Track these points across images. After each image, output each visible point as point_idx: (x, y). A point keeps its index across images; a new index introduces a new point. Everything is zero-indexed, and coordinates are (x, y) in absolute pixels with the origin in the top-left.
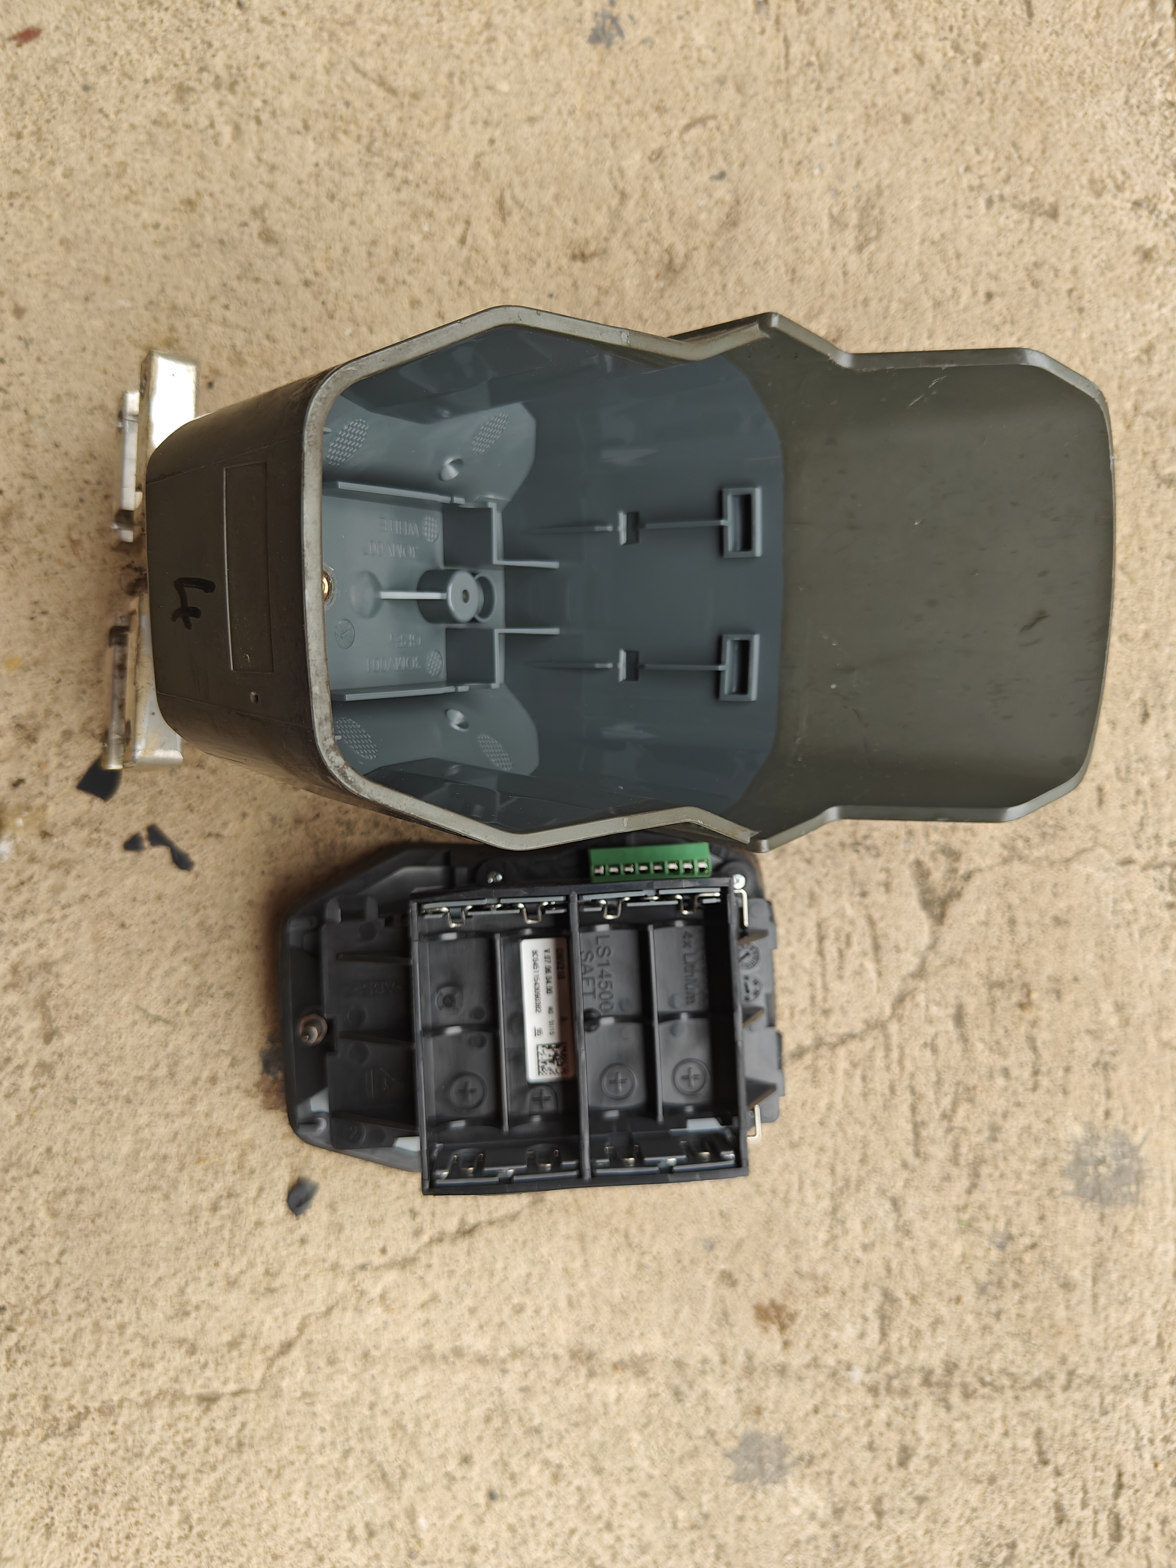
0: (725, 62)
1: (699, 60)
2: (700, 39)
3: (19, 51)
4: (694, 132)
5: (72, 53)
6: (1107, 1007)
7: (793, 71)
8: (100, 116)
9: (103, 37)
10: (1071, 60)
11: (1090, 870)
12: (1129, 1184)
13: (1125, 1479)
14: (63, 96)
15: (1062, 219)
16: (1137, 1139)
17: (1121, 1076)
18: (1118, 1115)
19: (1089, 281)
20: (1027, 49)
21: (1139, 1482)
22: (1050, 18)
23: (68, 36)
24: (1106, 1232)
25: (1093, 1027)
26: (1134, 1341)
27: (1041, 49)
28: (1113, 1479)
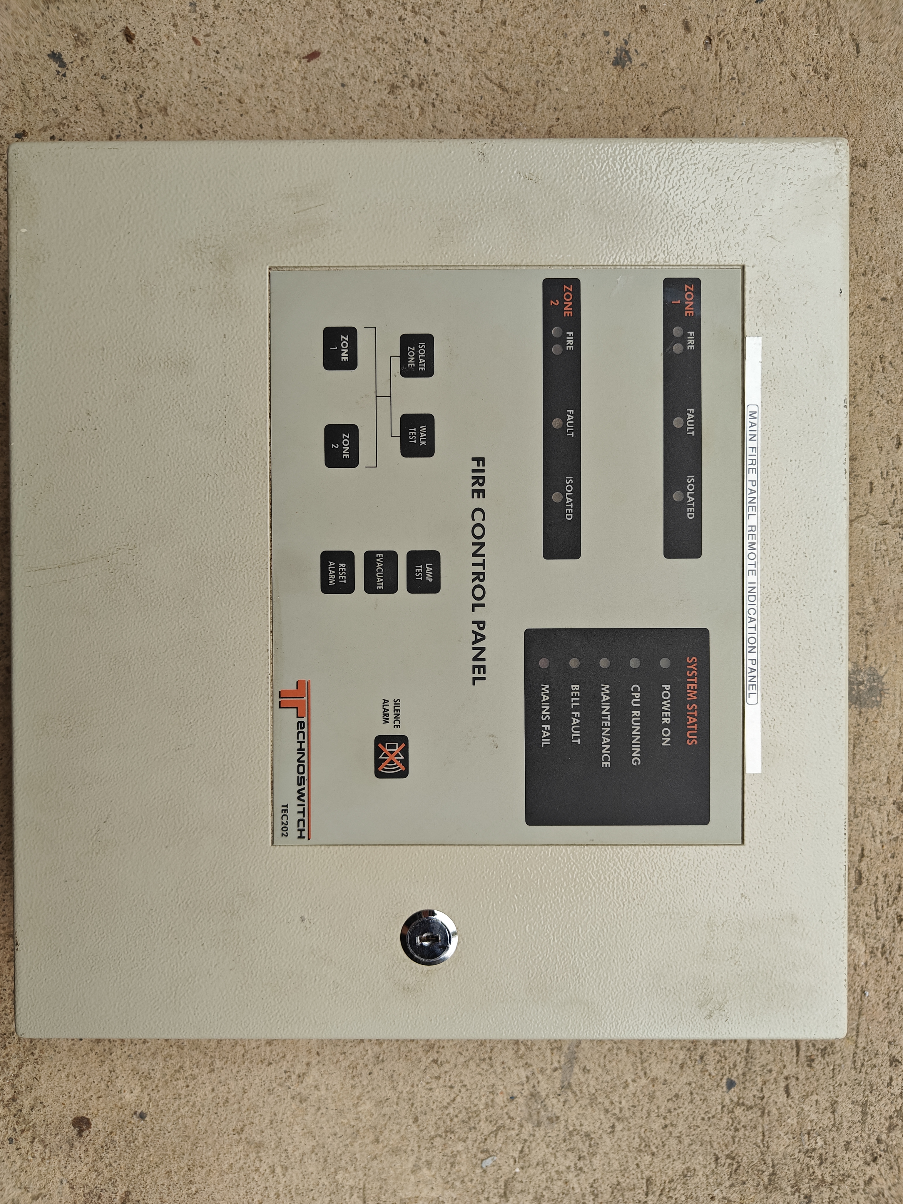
0: (686, 77)
1: (672, 75)
2: (673, 64)
3: (308, 64)
4: (667, 116)
5: (336, 66)
6: (869, 601)
7: (723, 82)
8: (350, 100)
9: (353, 57)
10: (879, 78)
11: (863, 527)
12: (876, 697)
13: (865, 853)
14: (331, 89)
15: (869, 168)
16: (881, 672)
17: (875, 638)
18: (872, 659)
19: (882, 204)
20: (855, 71)
21: (873, 854)
22: (869, 54)
23: (334, 56)
24: (862, 721)
25: (861, 611)
26: (874, 780)
27: (863, 71)
28: (859, 852)
